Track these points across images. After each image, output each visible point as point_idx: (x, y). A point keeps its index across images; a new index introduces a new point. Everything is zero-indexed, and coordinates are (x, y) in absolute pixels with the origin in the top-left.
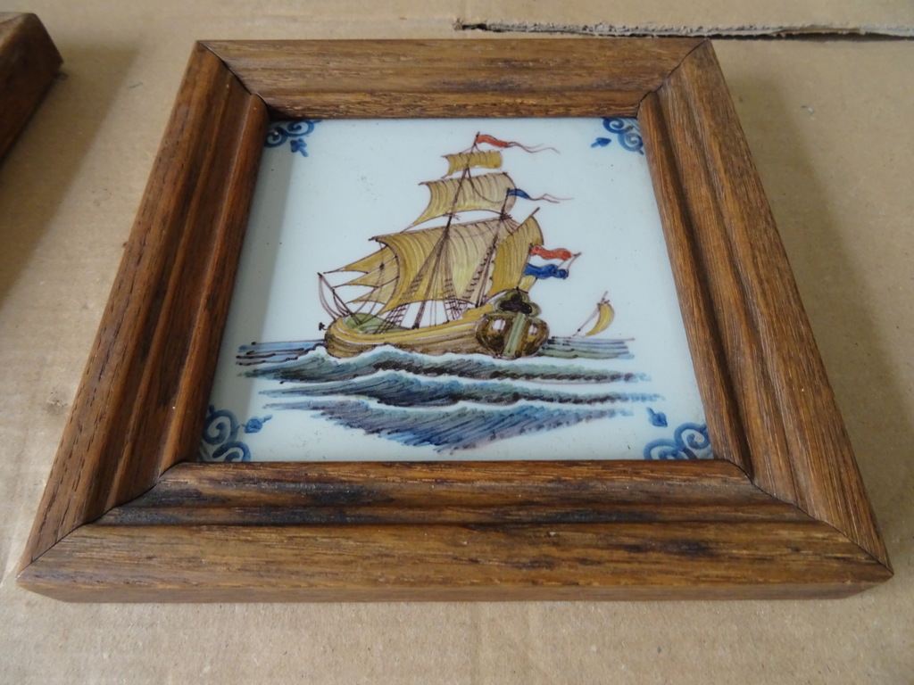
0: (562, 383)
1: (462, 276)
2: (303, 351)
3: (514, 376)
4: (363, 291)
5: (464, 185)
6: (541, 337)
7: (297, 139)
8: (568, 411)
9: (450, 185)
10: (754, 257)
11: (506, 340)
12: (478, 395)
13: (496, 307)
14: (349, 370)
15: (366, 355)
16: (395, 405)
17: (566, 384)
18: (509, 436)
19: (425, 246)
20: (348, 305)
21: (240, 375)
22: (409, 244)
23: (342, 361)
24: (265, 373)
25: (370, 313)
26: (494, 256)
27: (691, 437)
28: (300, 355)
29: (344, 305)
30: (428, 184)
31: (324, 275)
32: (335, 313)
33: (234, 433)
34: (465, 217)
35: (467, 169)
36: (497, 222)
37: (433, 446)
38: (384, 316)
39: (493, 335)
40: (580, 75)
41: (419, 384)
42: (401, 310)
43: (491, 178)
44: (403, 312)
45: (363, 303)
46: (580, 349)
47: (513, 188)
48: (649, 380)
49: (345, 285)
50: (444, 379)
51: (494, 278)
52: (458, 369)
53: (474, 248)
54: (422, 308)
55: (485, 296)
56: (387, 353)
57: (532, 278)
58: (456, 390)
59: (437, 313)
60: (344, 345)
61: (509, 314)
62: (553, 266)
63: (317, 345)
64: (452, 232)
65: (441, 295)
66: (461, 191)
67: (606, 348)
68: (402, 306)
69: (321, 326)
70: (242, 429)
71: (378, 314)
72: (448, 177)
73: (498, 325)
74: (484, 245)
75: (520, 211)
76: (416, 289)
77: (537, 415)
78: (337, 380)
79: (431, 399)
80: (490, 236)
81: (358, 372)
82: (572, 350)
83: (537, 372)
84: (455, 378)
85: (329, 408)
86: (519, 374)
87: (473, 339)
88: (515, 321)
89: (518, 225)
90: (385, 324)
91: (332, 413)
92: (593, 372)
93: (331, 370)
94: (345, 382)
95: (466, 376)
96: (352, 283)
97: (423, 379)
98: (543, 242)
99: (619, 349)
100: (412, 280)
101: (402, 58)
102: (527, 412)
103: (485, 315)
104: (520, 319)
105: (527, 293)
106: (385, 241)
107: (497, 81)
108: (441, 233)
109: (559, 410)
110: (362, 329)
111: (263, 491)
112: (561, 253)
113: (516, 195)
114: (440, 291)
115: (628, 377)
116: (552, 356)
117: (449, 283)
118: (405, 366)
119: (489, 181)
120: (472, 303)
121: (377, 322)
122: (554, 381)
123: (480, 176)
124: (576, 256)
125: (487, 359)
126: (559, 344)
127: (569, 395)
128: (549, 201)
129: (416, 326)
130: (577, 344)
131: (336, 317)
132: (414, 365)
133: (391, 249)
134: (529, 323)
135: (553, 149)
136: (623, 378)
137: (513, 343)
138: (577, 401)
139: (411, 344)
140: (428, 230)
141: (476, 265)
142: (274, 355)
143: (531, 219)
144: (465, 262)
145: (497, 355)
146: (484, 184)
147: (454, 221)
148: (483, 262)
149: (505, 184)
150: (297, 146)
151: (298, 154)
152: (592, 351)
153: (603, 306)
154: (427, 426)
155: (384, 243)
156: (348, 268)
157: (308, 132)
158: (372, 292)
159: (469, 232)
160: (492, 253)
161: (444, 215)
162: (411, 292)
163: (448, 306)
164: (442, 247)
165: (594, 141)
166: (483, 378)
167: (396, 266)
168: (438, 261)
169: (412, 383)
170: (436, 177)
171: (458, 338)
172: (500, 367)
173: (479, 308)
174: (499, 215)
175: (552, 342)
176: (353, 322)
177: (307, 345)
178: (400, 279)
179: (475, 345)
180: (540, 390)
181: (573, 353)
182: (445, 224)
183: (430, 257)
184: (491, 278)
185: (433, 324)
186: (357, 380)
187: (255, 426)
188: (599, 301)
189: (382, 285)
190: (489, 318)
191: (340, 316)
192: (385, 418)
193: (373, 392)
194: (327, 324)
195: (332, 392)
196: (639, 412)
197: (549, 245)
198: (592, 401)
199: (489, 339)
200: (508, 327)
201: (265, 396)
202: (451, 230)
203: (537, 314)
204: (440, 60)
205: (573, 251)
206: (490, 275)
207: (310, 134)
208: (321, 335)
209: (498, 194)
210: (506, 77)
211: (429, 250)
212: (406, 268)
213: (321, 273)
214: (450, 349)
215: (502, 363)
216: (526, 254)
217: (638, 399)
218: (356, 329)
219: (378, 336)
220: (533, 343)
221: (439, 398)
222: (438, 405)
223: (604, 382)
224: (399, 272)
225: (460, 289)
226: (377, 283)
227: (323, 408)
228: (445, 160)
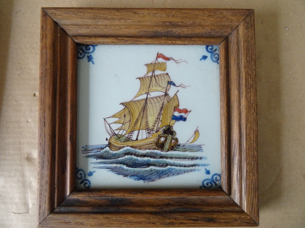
0: (181, 160)
1: (151, 120)
2: (102, 149)
3: (167, 158)
4: (119, 126)
5: (152, 79)
6: (176, 144)
7: (89, 55)
8: (182, 170)
9: (147, 79)
10: (247, 125)
11: (165, 145)
12: (156, 164)
13: (162, 133)
14: (117, 155)
15: (122, 150)
16: (131, 167)
17: (182, 160)
18: (164, 178)
19: (139, 107)
20: (115, 131)
21: (84, 157)
22: (134, 106)
23: (114, 152)
24: (91, 156)
25: (122, 134)
26: (162, 111)
27: (216, 178)
28: (101, 150)
29: (113, 131)
30: (140, 78)
31: (105, 119)
32: (111, 134)
33: (85, 176)
34: (153, 94)
35: (154, 71)
36: (164, 97)
37: (143, 181)
38: (126, 136)
39: (161, 143)
40: (199, 29)
41: (138, 160)
42: (132, 133)
43: (162, 76)
44: (133, 134)
45: (119, 130)
46: (188, 148)
47: (170, 81)
48: (207, 159)
49: (113, 123)
50: (146, 159)
51: (162, 121)
52: (150, 155)
53: (156, 108)
54: (139, 133)
55: (159, 128)
56: (128, 149)
57: (174, 121)
58: (149, 163)
59: (143, 134)
60: (115, 146)
61: (166, 135)
62: (181, 116)
63: (106, 146)
64: (148, 102)
65: (145, 127)
66: (151, 82)
67: (195, 148)
68: (132, 132)
69: (107, 139)
70: (87, 175)
71: (124, 135)
72: (147, 75)
73: (162, 139)
74: (159, 107)
75: (172, 91)
76: (136, 125)
77: (173, 171)
78: (113, 159)
79: (142, 166)
80: (161, 103)
81: (119, 156)
82: (185, 149)
83: (174, 156)
84: (149, 158)
85: (112, 168)
86: (168, 157)
87: (154, 144)
88: (168, 138)
89: (171, 98)
90: (127, 139)
91: (113, 170)
92: (191, 157)
93: (111, 156)
94: (116, 160)
95: (152, 158)
96: (115, 123)
97: (140, 159)
98: (179, 106)
99: (199, 148)
100: (135, 121)
101: (128, 21)
102: (170, 170)
103: (159, 135)
104: (170, 137)
105: (172, 127)
106: (125, 104)
107: (166, 31)
108: (144, 101)
109: (179, 169)
110: (120, 140)
111: (96, 199)
112: (185, 110)
113: (171, 84)
114: (144, 126)
115: (201, 158)
116: (179, 151)
117: (147, 123)
118: (134, 154)
119: (161, 77)
120: (154, 131)
121: (124, 138)
122: (179, 159)
123: (158, 75)
124: (190, 112)
125: (158, 152)
126: (181, 146)
127: (182, 164)
128: (182, 87)
129: (137, 139)
130: (187, 147)
131: (111, 136)
132: (136, 154)
133: (128, 108)
134: (172, 139)
135: (186, 61)
136: (199, 158)
137: (167, 146)
138: (185, 166)
139: (135, 146)
140: (140, 100)
141: (156, 116)
142: (93, 150)
143: (175, 96)
144: (153, 114)
145: (162, 150)
146: (160, 79)
147: (149, 96)
148: (158, 114)
149: (167, 79)
150: (90, 59)
151: (91, 62)
152: (191, 150)
153: (197, 132)
154: (141, 174)
155: (125, 106)
156: (114, 116)
157: (93, 51)
158: (122, 126)
159: (154, 101)
160: (161, 110)
161: (145, 94)
162: (135, 126)
163: (147, 132)
164: (145, 107)
165: (201, 57)
166: (157, 158)
167: (129, 115)
168: (143, 113)
169: (136, 160)
170: (142, 75)
171: (150, 144)
172: (163, 155)
173: (157, 133)
174: (164, 94)
175: (179, 146)
176: (117, 138)
177: (103, 146)
178: (131, 121)
179: (155, 147)
180: (174, 163)
181: (185, 150)
182: (146, 98)
183: (141, 112)
184: (161, 121)
185: (142, 139)
186: (120, 159)
187: (91, 174)
188: (195, 130)
189: (125, 123)
190: (160, 137)
191: (112, 135)
192: (129, 172)
193: (124, 163)
194: (109, 138)
195: (112, 163)
196: (203, 169)
197: (181, 108)
198: (189, 166)
199: (160, 144)
200: (166, 140)
201: (92, 164)
202: (148, 100)
203: (175, 135)
204: (144, 21)
205: (189, 110)
206: (161, 120)
207: (94, 52)
208: (107, 143)
209: (165, 84)
210: (169, 29)
211: (140, 109)
212: (133, 117)
213: (105, 118)
214: (147, 148)
215: (163, 153)
216: (173, 111)
217: (203, 165)
218: (118, 141)
219: (125, 143)
220: (173, 146)
221: (144, 165)
222: (144, 168)
223: (194, 160)
224: (130, 118)
225: (151, 125)
226: (124, 123)
227: (110, 168)
228: (145, 67)
